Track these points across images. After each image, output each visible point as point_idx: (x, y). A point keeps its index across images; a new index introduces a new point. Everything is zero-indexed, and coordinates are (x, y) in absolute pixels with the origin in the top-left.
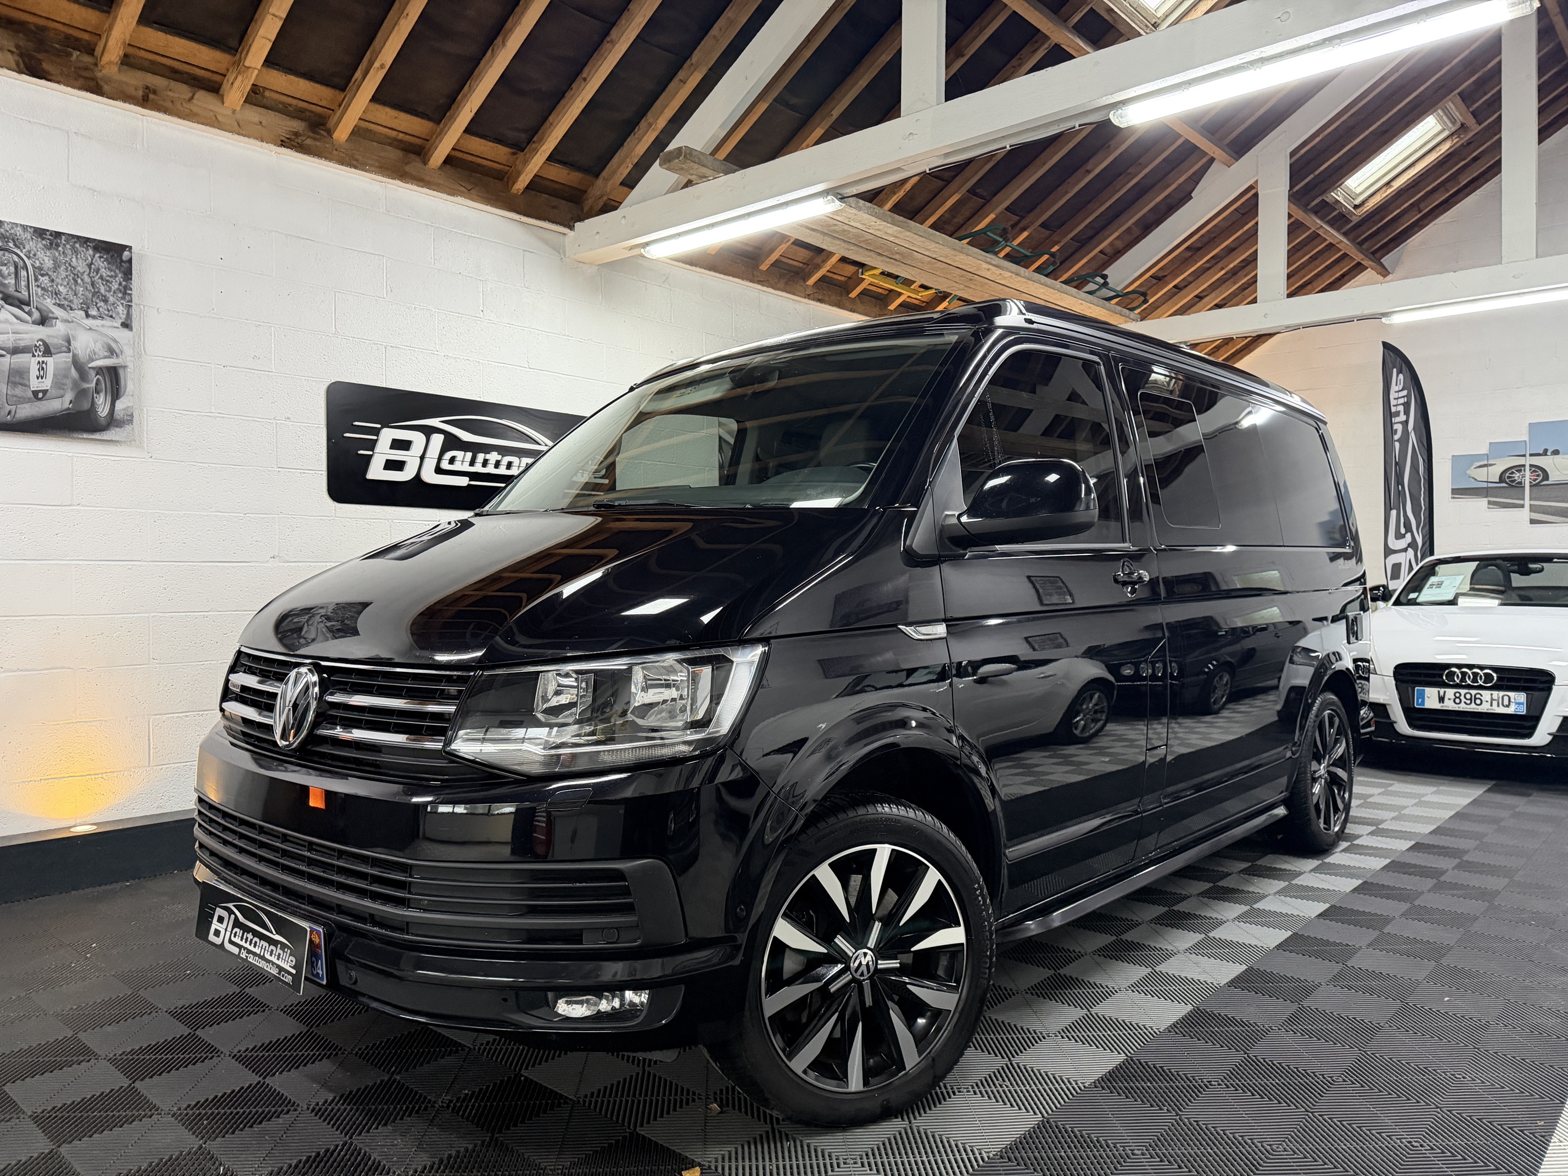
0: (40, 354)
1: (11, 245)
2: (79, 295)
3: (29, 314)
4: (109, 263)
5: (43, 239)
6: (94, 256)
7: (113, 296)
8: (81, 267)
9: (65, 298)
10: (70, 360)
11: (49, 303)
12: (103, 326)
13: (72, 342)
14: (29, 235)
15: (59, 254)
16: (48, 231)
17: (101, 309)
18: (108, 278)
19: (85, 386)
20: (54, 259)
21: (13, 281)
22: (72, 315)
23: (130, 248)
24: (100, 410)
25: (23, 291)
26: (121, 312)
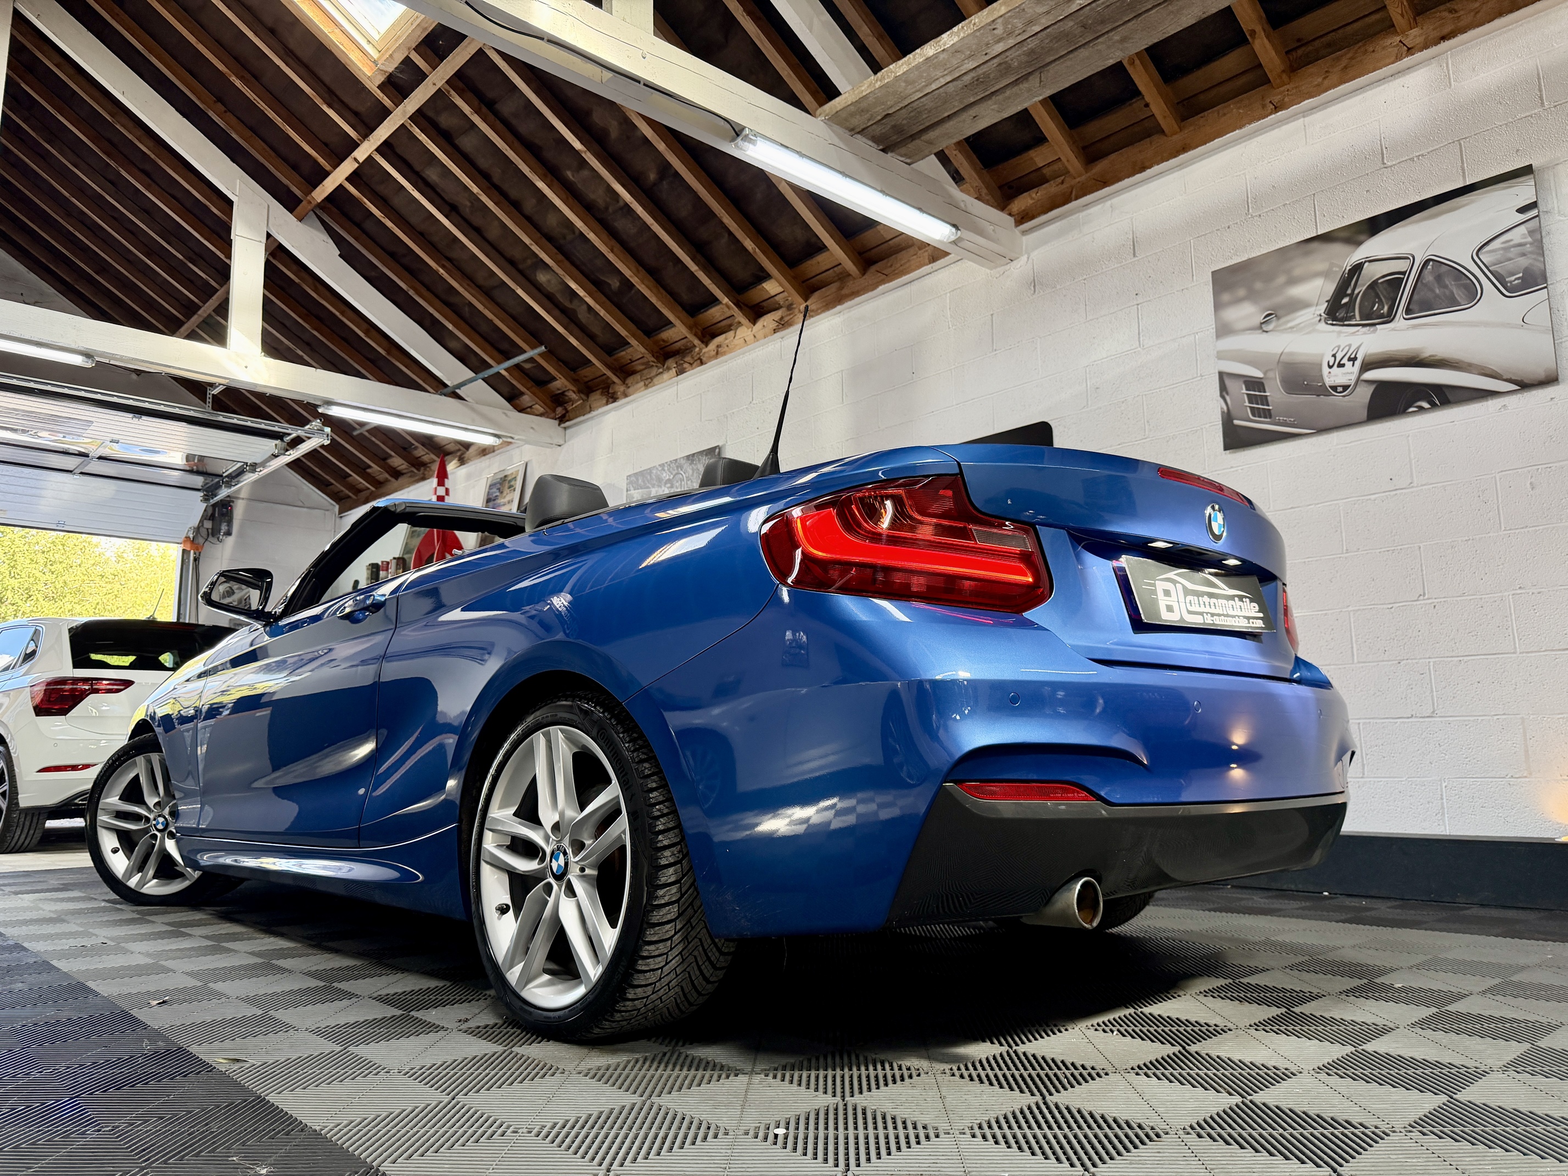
5: (689, 461)
14: (686, 460)
16: (691, 454)
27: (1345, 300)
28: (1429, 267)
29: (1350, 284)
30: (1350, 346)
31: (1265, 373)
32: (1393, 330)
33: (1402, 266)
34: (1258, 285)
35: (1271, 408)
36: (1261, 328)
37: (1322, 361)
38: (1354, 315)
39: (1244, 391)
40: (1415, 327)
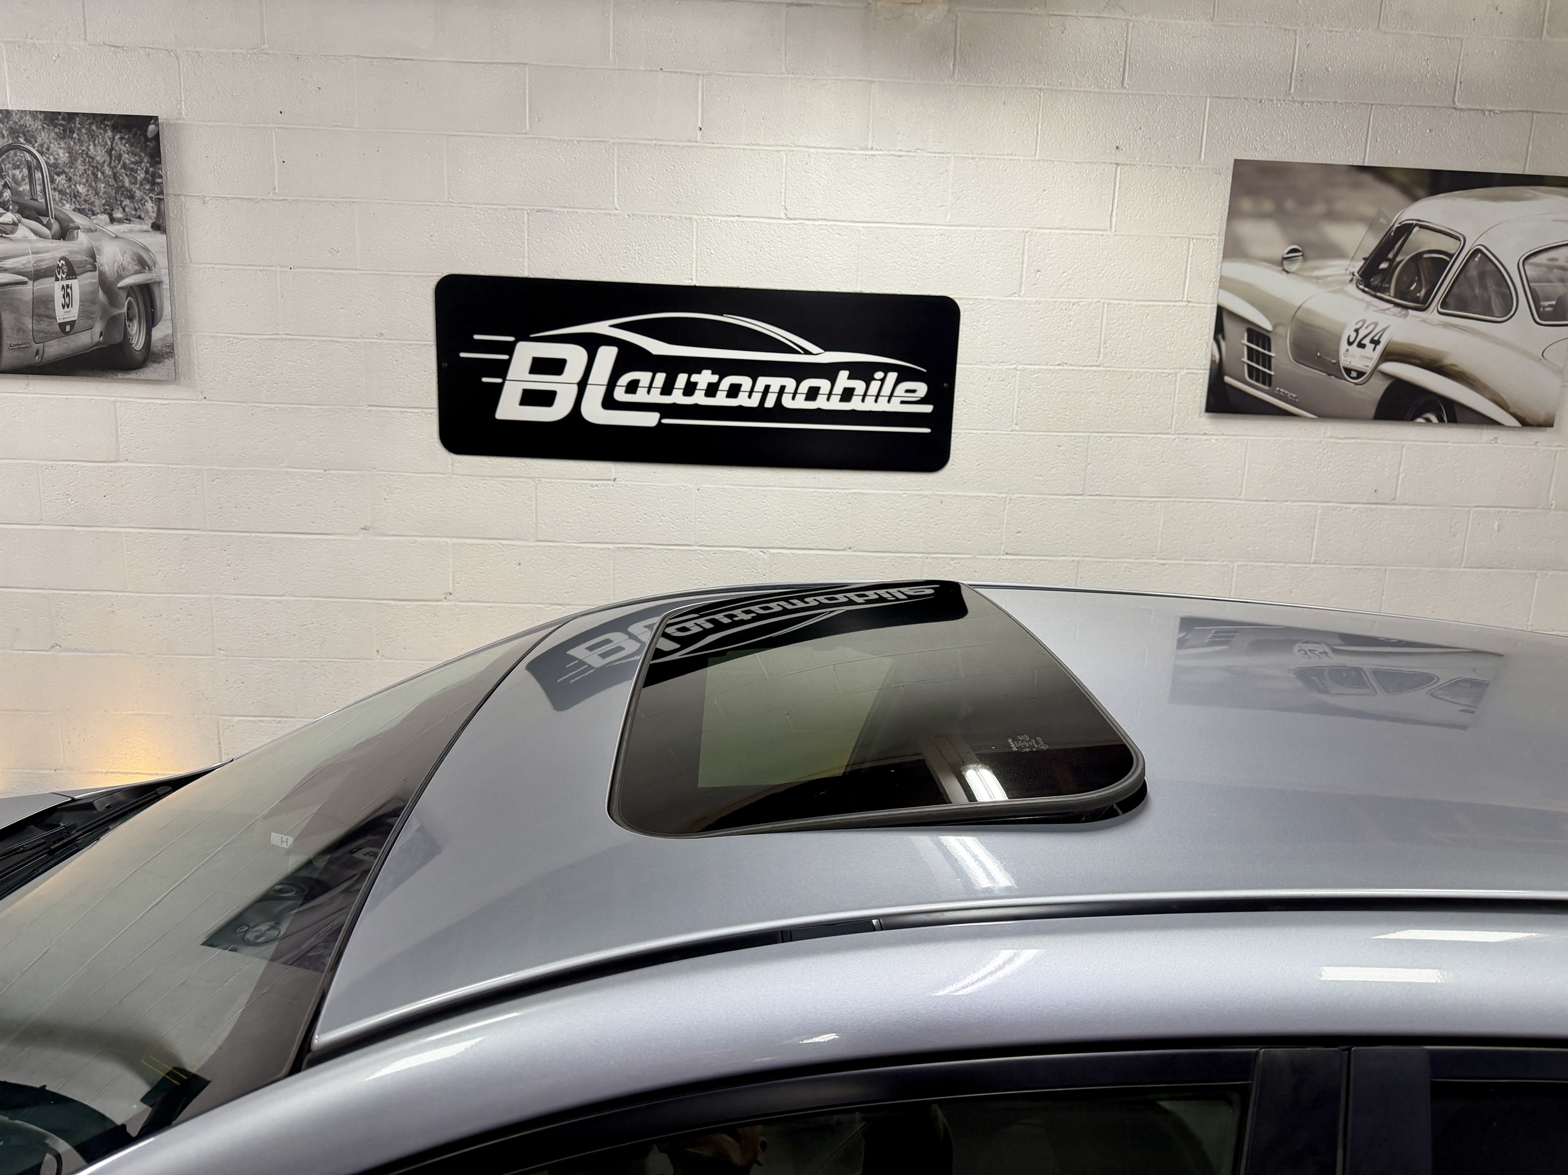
0: (64, 276)
1: (22, 140)
2: (101, 194)
3: (48, 226)
4: (132, 145)
5: (55, 127)
6: (114, 139)
7: (140, 190)
8: (100, 154)
9: (85, 201)
10: (96, 280)
11: (68, 208)
12: (131, 231)
13: (97, 256)
14: (40, 123)
15: (75, 143)
16: (59, 113)
17: (127, 209)
18: (132, 166)
19: (116, 312)
20: (70, 151)
21: (28, 187)
22: (95, 221)
23: (156, 118)
24: (134, 342)
25: (39, 198)
26: (150, 209)
27: (1384, 265)
28: (1477, 259)
29: (1393, 247)
30: (1376, 324)
31: (1275, 327)
32: (1424, 321)
33: (1449, 245)
34: (1290, 205)
35: (1272, 373)
36: (1282, 264)
37: (1342, 333)
38: (1389, 288)
39: (1245, 341)
40: (1446, 325)
